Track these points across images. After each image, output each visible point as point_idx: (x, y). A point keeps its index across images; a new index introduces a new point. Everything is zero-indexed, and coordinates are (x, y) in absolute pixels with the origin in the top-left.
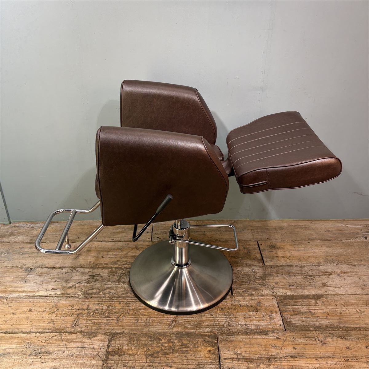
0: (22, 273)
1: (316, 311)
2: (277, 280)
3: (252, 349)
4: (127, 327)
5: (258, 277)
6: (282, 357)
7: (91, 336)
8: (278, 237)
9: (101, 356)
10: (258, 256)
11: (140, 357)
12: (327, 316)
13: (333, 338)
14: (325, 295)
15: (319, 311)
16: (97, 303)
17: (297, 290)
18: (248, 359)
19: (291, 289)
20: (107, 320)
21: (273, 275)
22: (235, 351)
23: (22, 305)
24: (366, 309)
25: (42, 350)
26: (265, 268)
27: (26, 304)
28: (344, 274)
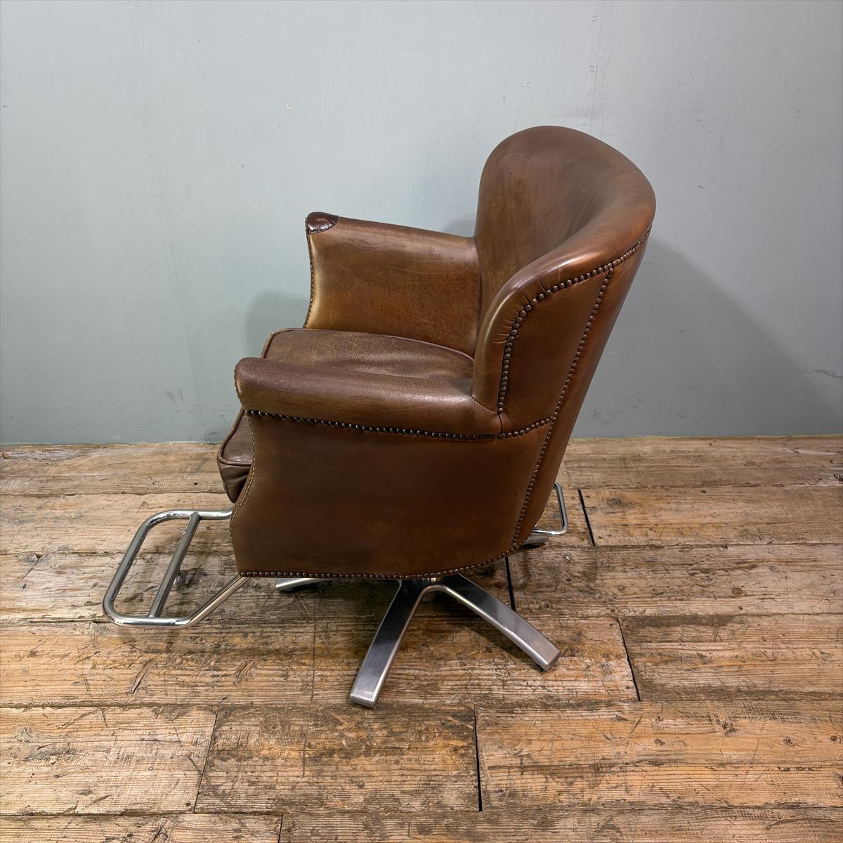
0: (18, 567)
1: (714, 653)
2: (624, 580)
3: (557, 745)
4: (260, 693)
5: (578, 574)
6: (627, 764)
7: (175, 714)
8: (628, 479)
9: (195, 759)
10: (580, 523)
11: (289, 764)
12: (740, 664)
13: (753, 718)
14: (737, 615)
15: (721, 654)
16: (191, 635)
17: (671, 605)
18: (547, 768)
19: (656, 601)
20: (214, 676)
21: (613, 570)
22: (515, 750)
23: (15, 642)
24: (836, 647)
25: (58, 746)
26: (596, 552)
27: (25, 638)
28: (786, 565)
